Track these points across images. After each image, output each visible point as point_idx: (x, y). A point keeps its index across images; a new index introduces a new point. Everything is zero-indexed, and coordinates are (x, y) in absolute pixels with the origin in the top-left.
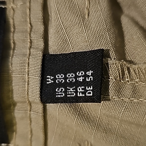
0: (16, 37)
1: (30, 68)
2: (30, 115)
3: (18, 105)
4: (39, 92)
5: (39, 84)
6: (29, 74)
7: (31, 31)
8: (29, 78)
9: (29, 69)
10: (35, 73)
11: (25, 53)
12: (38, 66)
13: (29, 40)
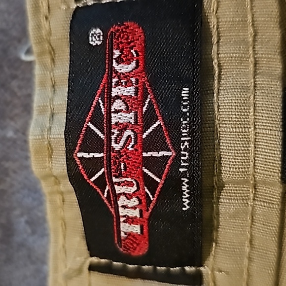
0: (224, 54)
1: (258, 114)
2: (253, 207)
3: (226, 188)
4: (280, 163)
5: (279, 146)
6: (257, 127)
7: (254, 41)
8: (257, 134)
9: (255, 115)
10: (268, 123)
11: (244, 84)
12: (275, 110)
13: (252, 59)
